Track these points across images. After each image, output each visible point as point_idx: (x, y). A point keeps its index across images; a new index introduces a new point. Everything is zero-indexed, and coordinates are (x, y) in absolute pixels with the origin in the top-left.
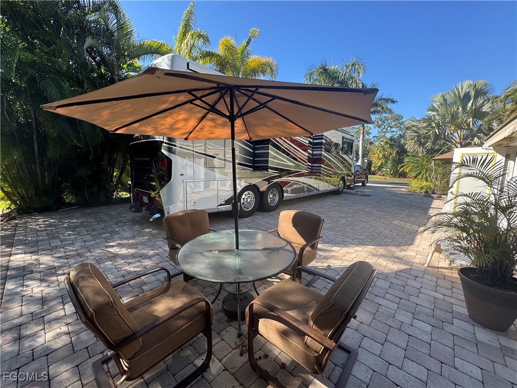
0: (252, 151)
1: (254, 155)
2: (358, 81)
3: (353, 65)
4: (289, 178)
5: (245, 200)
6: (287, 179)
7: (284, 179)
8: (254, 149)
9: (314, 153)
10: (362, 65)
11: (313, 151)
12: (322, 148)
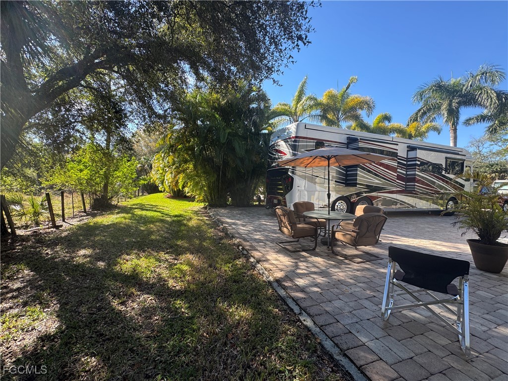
0: (345, 172)
1: (346, 175)
2: (489, 92)
3: (483, 74)
4: (379, 194)
5: (339, 207)
6: (377, 194)
7: (374, 194)
8: (347, 171)
9: (408, 173)
10: (497, 72)
11: (406, 171)
12: (416, 168)
